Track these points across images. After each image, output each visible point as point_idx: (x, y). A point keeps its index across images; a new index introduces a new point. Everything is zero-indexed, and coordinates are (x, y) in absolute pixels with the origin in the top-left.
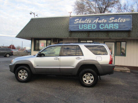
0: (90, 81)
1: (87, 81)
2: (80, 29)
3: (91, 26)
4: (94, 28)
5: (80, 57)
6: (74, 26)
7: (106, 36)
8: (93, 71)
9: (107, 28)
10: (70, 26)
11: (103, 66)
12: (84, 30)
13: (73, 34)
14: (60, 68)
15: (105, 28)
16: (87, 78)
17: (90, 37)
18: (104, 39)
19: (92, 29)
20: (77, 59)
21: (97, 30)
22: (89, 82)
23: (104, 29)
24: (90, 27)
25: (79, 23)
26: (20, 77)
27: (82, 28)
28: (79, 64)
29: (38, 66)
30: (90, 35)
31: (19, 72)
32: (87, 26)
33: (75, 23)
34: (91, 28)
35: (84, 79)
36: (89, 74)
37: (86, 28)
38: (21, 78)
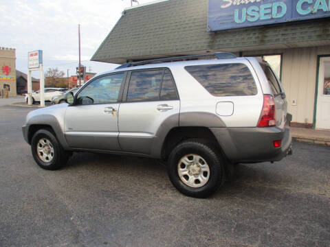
0: (200, 178)
1: (192, 179)
2: (239, 21)
3: (269, 11)
4: (280, 15)
5: (170, 103)
6: (219, 17)
7: (319, 36)
8: (206, 148)
9: (322, 10)
10: (211, 16)
11: (239, 134)
12: (250, 25)
13: (220, 40)
14: (118, 138)
15: (315, 11)
16: (191, 170)
17: (268, 46)
18: (316, 48)
19: (272, 19)
20: (159, 109)
21: (289, 20)
22: (197, 181)
23: (311, 13)
24: (265, 14)
25: (235, 3)
26: (41, 157)
27: (244, 19)
28: (164, 124)
29: (70, 129)
30: (266, 39)
31: (39, 144)
32: (258, 12)
33: (223, 7)
34: (268, 17)
35: (182, 172)
36: (197, 158)
37: (253, 17)
38: (43, 158)
